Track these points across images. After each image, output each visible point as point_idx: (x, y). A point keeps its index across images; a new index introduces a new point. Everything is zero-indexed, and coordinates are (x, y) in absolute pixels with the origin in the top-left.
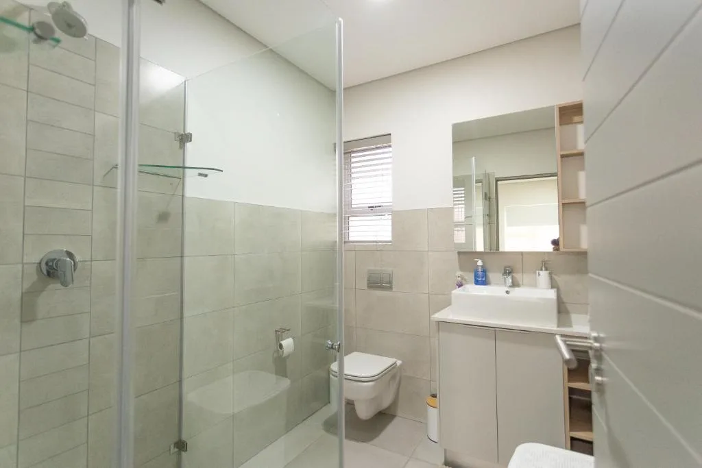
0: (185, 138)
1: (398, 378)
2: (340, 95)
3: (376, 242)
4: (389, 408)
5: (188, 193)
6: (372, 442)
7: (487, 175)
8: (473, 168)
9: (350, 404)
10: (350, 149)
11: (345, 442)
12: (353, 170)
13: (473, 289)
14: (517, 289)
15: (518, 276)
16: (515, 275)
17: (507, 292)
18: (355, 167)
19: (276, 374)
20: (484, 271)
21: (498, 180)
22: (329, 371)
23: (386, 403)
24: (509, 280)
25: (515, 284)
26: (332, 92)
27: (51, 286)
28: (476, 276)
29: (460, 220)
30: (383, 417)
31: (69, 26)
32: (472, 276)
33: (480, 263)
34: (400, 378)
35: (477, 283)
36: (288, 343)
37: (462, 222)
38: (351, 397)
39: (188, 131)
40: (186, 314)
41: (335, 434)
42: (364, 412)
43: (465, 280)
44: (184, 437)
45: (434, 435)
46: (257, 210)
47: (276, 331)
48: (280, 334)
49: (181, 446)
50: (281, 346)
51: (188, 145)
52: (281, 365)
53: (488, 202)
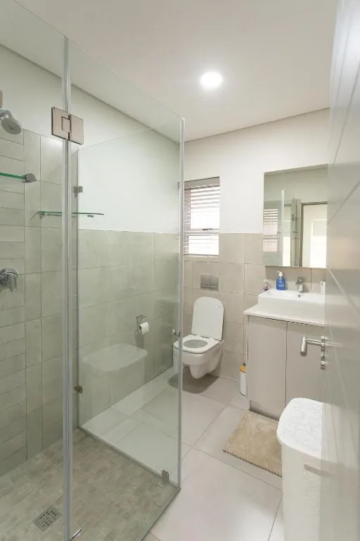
0: (77, 190)
1: (220, 352)
2: (182, 146)
3: (207, 255)
4: (214, 371)
5: (80, 227)
6: (202, 393)
7: (295, 201)
8: (283, 196)
9: (187, 368)
10: (189, 187)
11: (183, 393)
12: (192, 202)
13: (275, 293)
14: (305, 294)
15: (308, 285)
16: (305, 283)
17: (299, 296)
18: (193, 200)
19: (138, 346)
20: (284, 280)
21: (303, 205)
22: (173, 346)
23: (211, 368)
24: (301, 287)
25: (305, 290)
26: (177, 144)
27: (4, 291)
28: (278, 283)
29: (274, 234)
30: (209, 378)
31: (11, 128)
32: (274, 283)
33: (281, 274)
34: (222, 352)
35: (278, 288)
36: (145, 325)
37: (275, 236)
38: (187, 363)
39: (80, 185)
40: (80, 306)
41: (177, 387)
42: (196, 373)
43: (271, 286)
44: (80, 384)
45: (243, 391)
46: (124, 234)
47: (137, 317)
48: (140, 319)
49: (79, 389)
50: (140, 327)
51: (80, 195)
52: (140, 341)
53: (295, 222)
